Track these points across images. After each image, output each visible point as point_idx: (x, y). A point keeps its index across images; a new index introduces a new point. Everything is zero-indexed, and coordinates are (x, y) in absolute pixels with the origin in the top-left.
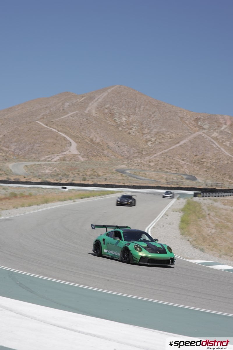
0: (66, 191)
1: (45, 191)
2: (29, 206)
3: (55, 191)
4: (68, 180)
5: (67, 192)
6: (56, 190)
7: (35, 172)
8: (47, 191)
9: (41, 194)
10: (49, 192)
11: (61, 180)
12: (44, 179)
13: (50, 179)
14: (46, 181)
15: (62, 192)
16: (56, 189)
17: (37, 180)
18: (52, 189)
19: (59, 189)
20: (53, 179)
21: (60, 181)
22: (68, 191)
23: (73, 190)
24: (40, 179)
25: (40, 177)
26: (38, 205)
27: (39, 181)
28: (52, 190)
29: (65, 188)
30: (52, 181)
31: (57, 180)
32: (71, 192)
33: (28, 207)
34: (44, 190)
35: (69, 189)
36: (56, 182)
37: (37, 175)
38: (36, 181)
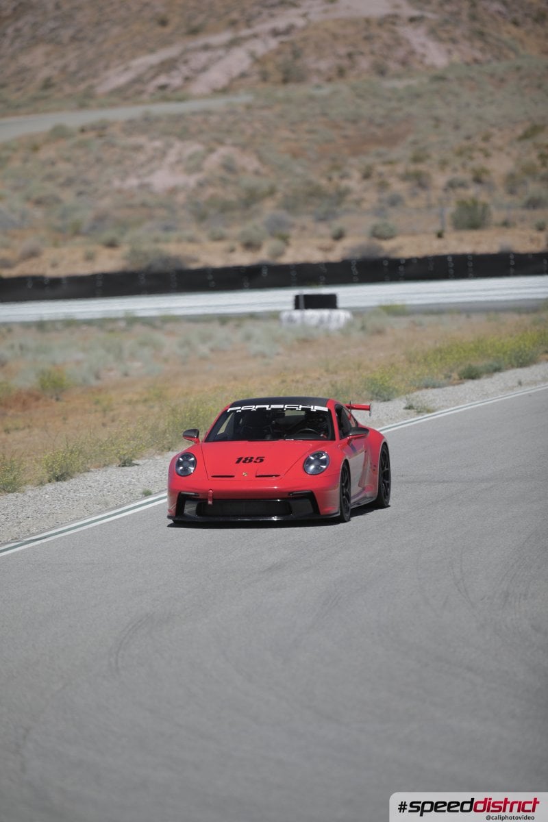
0: (333, 326)
1: (169, 343)
2: (58, 479)
3: (248, 338)
4: (339, 236)
5: (346, 330)
6: (249, 326)
7: (68, 196)
8: (187, 343)
9: (137, 364)
10: (204, 349)
11: (285, 239)
12: (146, 247)
13: (192, 240)
14: (167, 260)
15: (306, 340)
16: (253, 316)
17: (89, 257)
18: (223, 319)
19: (275, 316)
20: (220, 238)
21: (281, 253)
22: (349, 324)
23: (393, 311)
24: (112, 245)
25: (109, 234)
26: (126, 463)
27: (109, 262)
28: (220, 332)
29: (329, 302)
30: (214, 257)
31: (250, 246)
32: (380, 332)
33: (50, 487)
34: (159, 336)
35: (357, 312)
36: (243, 259)
37: (85, 216)
38: (84, 270)
